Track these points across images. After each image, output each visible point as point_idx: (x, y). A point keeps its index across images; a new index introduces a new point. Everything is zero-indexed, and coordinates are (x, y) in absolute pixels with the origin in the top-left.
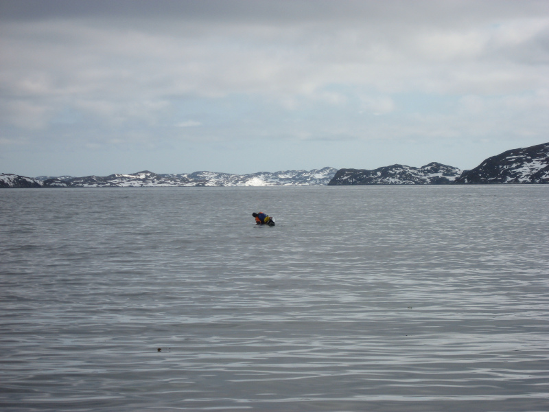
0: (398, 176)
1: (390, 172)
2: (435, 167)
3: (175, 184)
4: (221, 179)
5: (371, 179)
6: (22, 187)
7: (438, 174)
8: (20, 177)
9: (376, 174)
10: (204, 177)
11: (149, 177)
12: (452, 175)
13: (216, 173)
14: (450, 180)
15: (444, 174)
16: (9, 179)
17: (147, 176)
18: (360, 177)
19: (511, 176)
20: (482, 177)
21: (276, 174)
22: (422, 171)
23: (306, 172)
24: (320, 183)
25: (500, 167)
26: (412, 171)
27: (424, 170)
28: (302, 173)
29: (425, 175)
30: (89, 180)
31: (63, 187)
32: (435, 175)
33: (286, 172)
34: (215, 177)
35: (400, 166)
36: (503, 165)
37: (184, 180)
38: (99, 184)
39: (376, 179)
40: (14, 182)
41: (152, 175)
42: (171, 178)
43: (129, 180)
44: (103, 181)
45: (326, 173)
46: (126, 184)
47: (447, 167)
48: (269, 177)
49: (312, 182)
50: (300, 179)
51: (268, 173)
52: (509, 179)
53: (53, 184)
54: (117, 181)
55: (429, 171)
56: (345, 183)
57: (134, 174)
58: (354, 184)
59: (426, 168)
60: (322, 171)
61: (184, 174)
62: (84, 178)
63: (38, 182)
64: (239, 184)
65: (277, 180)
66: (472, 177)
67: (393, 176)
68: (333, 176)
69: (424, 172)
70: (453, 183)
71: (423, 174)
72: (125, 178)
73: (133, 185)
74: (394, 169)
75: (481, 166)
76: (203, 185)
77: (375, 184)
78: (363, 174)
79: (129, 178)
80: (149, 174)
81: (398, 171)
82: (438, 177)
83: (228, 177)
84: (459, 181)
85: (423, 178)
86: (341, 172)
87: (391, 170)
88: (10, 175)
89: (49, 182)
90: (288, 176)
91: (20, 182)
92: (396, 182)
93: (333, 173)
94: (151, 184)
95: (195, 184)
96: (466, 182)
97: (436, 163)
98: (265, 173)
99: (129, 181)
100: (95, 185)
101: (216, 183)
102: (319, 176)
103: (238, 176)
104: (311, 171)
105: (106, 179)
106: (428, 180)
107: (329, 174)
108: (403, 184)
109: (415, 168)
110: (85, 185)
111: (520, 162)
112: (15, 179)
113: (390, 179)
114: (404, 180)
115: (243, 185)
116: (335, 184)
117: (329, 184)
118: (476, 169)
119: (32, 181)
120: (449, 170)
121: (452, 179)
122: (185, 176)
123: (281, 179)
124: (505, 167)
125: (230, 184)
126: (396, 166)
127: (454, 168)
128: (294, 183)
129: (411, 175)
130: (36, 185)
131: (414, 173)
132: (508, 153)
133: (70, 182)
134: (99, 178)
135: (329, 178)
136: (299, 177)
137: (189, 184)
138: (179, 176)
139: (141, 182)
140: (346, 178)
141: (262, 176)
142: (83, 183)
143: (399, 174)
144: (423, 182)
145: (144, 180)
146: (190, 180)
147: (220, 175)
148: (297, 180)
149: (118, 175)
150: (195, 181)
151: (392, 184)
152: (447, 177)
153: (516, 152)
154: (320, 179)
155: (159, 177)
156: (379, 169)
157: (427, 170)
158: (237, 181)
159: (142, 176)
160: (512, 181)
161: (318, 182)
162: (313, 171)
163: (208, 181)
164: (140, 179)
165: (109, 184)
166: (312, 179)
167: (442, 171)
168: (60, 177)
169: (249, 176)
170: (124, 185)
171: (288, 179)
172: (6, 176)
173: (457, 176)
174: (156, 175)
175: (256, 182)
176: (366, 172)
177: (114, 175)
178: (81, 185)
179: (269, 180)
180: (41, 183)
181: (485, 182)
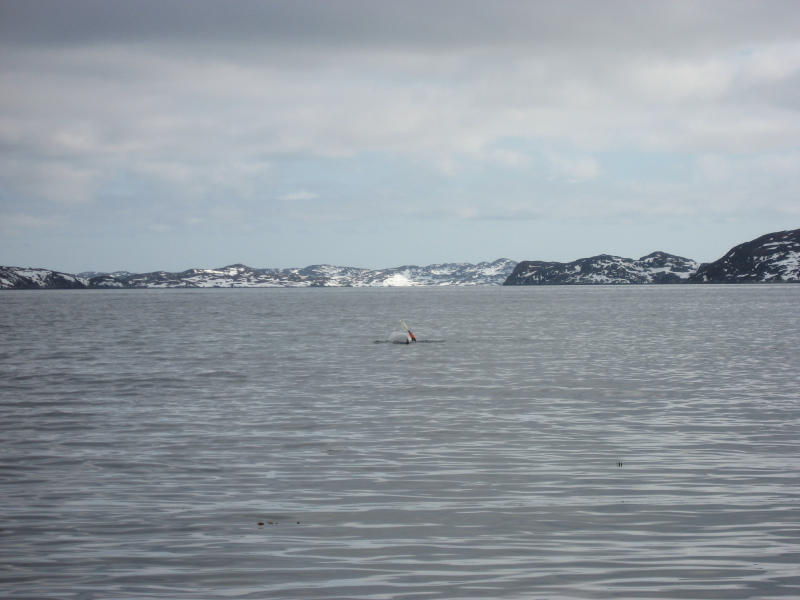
0: (606, 272)
1: (594, 265)
2: (660, 259)
3: (280, 283)
4: (348, 277)
5: (566, 276)
6: (58, 288)
7: (664, 269)
8: (54, 273)
9: (574, 269)
10: (323, 274)
11: (243, 273)
12: (685, 270)
13: (340, 268)
14: (682, 277)
15: (673, 269)
16: (39, 276)
17: (239, 272)
18: (550, 274)
19: (771, 272)
20: (727, 273)
21: (428, 269)
22: (640, 265)
23: (471, 266)
24: (492, 281)
25: (755, 258)
26: (626, 264)
27: (643, 263)
28: (466, 267)
29: (645, 271)
30: (156, 277)
31: (118, 288)
32: (660, 270)
33: (443, 266)
34: (339, 274)
35: (609, 258)
36: (759, 256)
37: (294, 278)
38: (170, 283)
39: (573, 275)
40: (46, 281)
41: (248, 270)
42: (274, 274)
43: (214, 277)
44: (175, 278)
45: (501, 267)
46: (210, 284)
47: (677, 258)
48: (418, 273)
49: (480, 281)
50: (463, 276)
51: (416, 268)
52: (768, 276)
53: (103, 283)
54: (196, 279)
55: (651, 265)
56: (529, 282)
57: (221, 270)
58: (541, 283)
59: (646, 261)
60: (494, 264)
61: (293, 269)
62: (148, 275)
63: (81, 280)
64: (374, 283)
65: (430, 278)
66: (714, 273)
67: (597, 271)
68: (511, 271)
69: (643, 265)
70: (685, 281)
71: (641, 269)
72: (207, 274)
73: (219, 285)
74: (599, 262)
75: (726, 257)
76: (322, 285)
77: (572, 283)
78: (554, 269)
79: (213, 274)
80: (242, 270)
81: (606, 265)
82: (664, 272)
83: (357, 273)
84: (695, 279)
85: (643, 274)
86: (523, 266)
87: (595, 262)
88: (40, 270)
89: (97, 281)
90: (446, 272)
91: (55, 281)
92: (602, 281)
93: (510, 268)
94: (245, 284)
95: (309, 283)
96: (705, 280)
97: (661, 253)
98: (411, 268)
99: (213, 279)
100: (164, 285)
101: (340, 283)
102: (491, 272)
103: (372, 272)
104: (479, 265)
105: (179, 276)
106: (650, 278)
107: (504, 269)
108: (613, 283)
109: (630, 261)
110: (151, 285)
111: (784, 251)
112: (47, 276)
113: (595, 276)
114: (614, 277)
115: (380, 284)
116: (514, 284)
117: (505, 284)
118: (720, 262)
119: (73, 280)
120: (680, 263)
121: (684, 275)
122: (296, 271)
123: (435, 277)
124: (762, 258)
125: (360, 284)
126: (603, 258)
127: (688, 261)
128: (455, 282)
129: (624, 270)
130: (78, 285)
131: (628, 268)
132: (766, 238)
133: (128, 281)
134: (170, 276)
135: (506, 275)
136: (461, 273)
137: (302, 284)
138: (286, 272)
139: (231, 281)
140: (530, 274)
141: (407, 271)
142: (147, 282)
143: (607, 268)
144: (641, 280)
145: (235, 278)
146: (303, 277)
147: (345, 271)
148: (458, 277)
149: (198, 270)
150: (310, 279)
151: (597, 283)
152: (678, 274)
153: (778, 236)
154: (491, 277)
155: (257, 273)
156: (578, 262)
157: (649, 263)
158: (371, 280)
159: (233, 272)
160: (772, 278)
161: (489, 279)
162: (481, 265)
163: (328, 279)
164: (229, 277)
165: (184, 284)
166: (481, 276)
167: (670, 264)
168: (113, 274)
169: (389, 272)
170: (206, 285)
171: (445, 276)
172: (35, 273)
173: (692, 272)
174: (254, 271)
175: (399, 281)
176: (559, 266)
177: (192, 271)
178: (143, 284)
179: (418, 278)
180: (86, 282)
181: (733, 281)
